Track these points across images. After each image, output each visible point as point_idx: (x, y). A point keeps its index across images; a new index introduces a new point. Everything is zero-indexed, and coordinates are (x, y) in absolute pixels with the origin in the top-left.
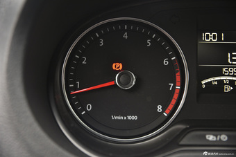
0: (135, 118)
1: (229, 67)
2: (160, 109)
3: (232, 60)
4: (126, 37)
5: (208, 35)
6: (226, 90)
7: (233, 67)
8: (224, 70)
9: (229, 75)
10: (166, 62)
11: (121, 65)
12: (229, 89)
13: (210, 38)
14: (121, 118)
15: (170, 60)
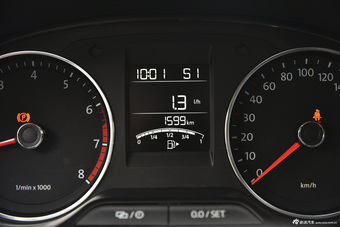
0: (48, 187)
1: (173, 115)
2: (81, 174)
3: (177, 106)
4: (35, 77)
5: (144, 72)
6: (170, 146)
7: (179, 115)
8: (167, 119)
9: (173, 127)
10: (89, 110)
11: (28, 115)
12: (174, 145)
13: (147, 75)
14: (28, 188)
15: (94, 108)
